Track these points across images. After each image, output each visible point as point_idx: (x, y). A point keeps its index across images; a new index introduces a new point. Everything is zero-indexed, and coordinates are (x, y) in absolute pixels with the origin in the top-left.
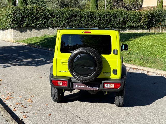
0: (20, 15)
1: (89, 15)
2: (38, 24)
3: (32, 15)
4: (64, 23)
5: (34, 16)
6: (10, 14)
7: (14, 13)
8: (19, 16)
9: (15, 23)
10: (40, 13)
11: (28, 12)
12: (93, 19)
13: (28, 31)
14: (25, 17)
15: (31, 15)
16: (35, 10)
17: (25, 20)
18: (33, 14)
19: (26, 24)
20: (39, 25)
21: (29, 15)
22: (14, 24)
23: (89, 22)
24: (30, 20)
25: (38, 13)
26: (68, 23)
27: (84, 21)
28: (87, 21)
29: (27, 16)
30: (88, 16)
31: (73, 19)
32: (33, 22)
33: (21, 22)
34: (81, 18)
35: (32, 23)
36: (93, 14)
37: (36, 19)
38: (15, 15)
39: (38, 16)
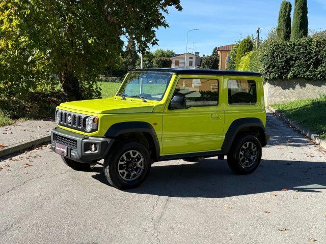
0: (283, 56)
2: (319, 74)
3: (306, 55)
5: (311, 58)
6: (265, 55)
7: (273, 53)
8: (280, 59)
9: (273, 72)
11: (299, 51)
13: (298, 86)
14: (292, 60)
16: (314, 44)
17: (292, 66)
18: (309, 53)
19: (294, 74)
20: (319, 76)
21: (301, 56)
22: (271, 72)
24: (302, 64)
25: (319, 51)
29: (297, 58)
32: (308, 69)
33: (284, 69)
35: (306, 71)
37: (314, 64)
38: (274, 57)
39: (319, 57)
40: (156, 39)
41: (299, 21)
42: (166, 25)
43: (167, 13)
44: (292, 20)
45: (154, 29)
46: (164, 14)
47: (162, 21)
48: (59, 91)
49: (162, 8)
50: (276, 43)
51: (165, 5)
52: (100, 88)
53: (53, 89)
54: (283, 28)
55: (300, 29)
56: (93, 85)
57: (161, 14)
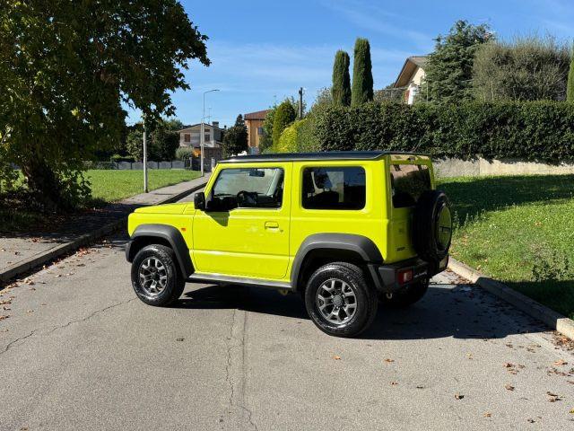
0: (343, 128)
1: (548, 118)
4: (467, 146)
5: (381, 129)
6: (320, 127)
7: (331, 124)
8: (341, 131)
10: (398, 119)
11: (364, 120)
12: (565, 130)
14: (356, 132)
15: (374, 127)
16: (383, 110)
17: (358, 141)
18: (378, 123)
21: (367, 127)
23: (549, 140)
24: (369, 138)
25: (390, 120)
26: (480, 145)
27: (530, 135)
28: (541, 137)
29: (363, 130)
30: (546, 121)
31: (495, 131)
32: (377, 144)
33: (347, 145)
34: (522, 126)
36: (562, 115)
37: (385, 136)
38: (332, 129)
39: (391, 128)
40: (172, 107)
41: (361, 80)
42: (185, 87)
43: (187, 68)
44: (351, 78)
45: (168, 91)
46: (182, 70)
47: (179, 80)
48: (21, 189)
49: (178, 61)
50: (333, 110)
51: (182, 57)
52: (88, 182)
53: (9, 185)
54: (340, 88)
55: (364, 91)
56: (76, 177)
57: (178, 70)
